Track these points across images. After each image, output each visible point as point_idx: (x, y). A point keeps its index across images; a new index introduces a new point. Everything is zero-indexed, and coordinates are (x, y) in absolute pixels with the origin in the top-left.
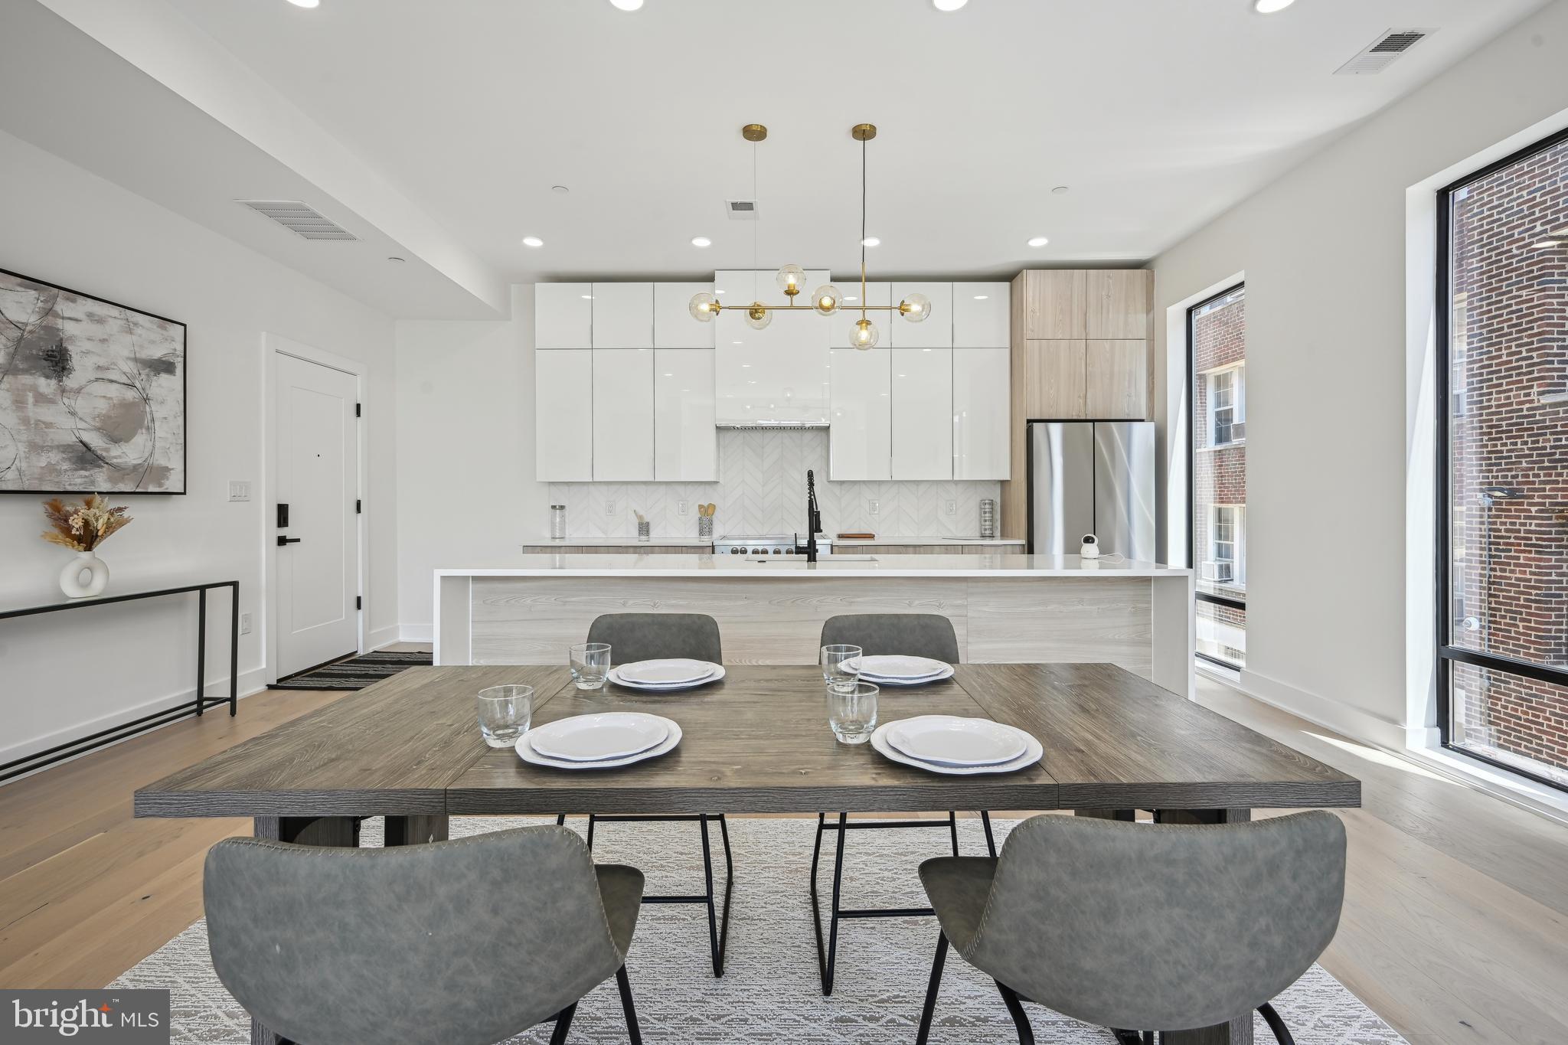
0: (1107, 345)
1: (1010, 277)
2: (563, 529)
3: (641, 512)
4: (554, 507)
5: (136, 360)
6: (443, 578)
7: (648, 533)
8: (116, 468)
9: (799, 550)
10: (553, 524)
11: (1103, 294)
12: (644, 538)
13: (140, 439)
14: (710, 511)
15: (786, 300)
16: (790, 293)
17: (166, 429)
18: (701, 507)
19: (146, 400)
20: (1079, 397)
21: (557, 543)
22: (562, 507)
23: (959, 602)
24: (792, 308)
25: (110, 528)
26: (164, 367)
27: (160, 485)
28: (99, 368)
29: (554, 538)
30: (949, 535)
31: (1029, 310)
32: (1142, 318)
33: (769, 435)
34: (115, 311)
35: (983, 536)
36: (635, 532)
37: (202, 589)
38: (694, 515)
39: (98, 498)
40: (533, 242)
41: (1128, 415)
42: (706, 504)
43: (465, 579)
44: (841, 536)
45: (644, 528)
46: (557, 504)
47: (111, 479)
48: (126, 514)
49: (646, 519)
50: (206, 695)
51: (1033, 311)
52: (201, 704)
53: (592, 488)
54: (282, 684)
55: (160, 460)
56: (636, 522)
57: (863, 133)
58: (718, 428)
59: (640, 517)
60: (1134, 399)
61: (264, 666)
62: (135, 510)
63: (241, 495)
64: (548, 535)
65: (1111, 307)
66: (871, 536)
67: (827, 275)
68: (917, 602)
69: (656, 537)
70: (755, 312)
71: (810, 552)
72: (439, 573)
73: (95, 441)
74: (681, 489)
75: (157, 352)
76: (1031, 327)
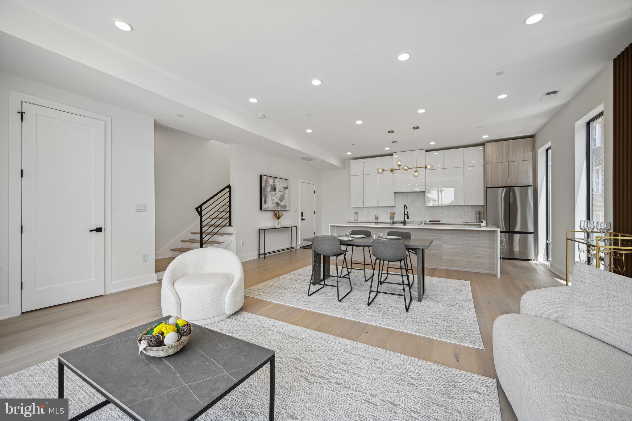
0: (516, 163)
1: (483, 144)
2: (357, 218)
3: (376, 214)
4: (355, 213)
5: (283, 187)
6: (330, 226)
7: (377, 219)
8: (281, 206)
9: (402, 223)
10: (355, 217)
11: (515, 147)
12: (376, 221)
13: (284, 201)
14: (393, 214)
15: (398, 168)
16: (399, 166)
17: (287, 199)
18: (391, 213)
19: (284, 194)
20: (506, 179)
21: (356, 221)
22: (357, 213)
23: (440, 235)
24: (399, 169)
25: (281, 216)
26: (286, 188)
27: (286, 209)
28: (279, 189)
29: (355, 220)
30: (466, 221)
31: (487, 155)
32: (530, 154)
33: (409, 194)
34: (280, 180)
35: (477, 222)
36: (374, 219)
37: (291, 227)
38: (389, 215)
39: (280, 211)
40: (349, 153)
41: (525, 184)
42: (392, 212)
43: (335, 226)
44: (430, 221)
45: (377, 218)
46: (356, 212)
47: (281, 208)
48: (282, 214)
49: (377, 216)
50: (292, 247)
51: (489, 155)
52: (291, 248)
53: (364, 208)
54: (302, 247)
55: (286, 205)
56: (375, 217)
57: (416, 128)
58: (395, 193)
59: (376, 216)
60: (527, 179)
61: (300, 243)
62: (284, 213)
63: (296, 211)
64: (354, 220)
65: (518, 151)
66: (440, 221)
67: (424, 150)
68: (429, 235)
69: (379, 220)
70: (392, 170)
71: (404, 223)
72: (330, 225)
73: (279, 202)
74: (386, 208)
75: (285, 186)
76: (488, 159)
